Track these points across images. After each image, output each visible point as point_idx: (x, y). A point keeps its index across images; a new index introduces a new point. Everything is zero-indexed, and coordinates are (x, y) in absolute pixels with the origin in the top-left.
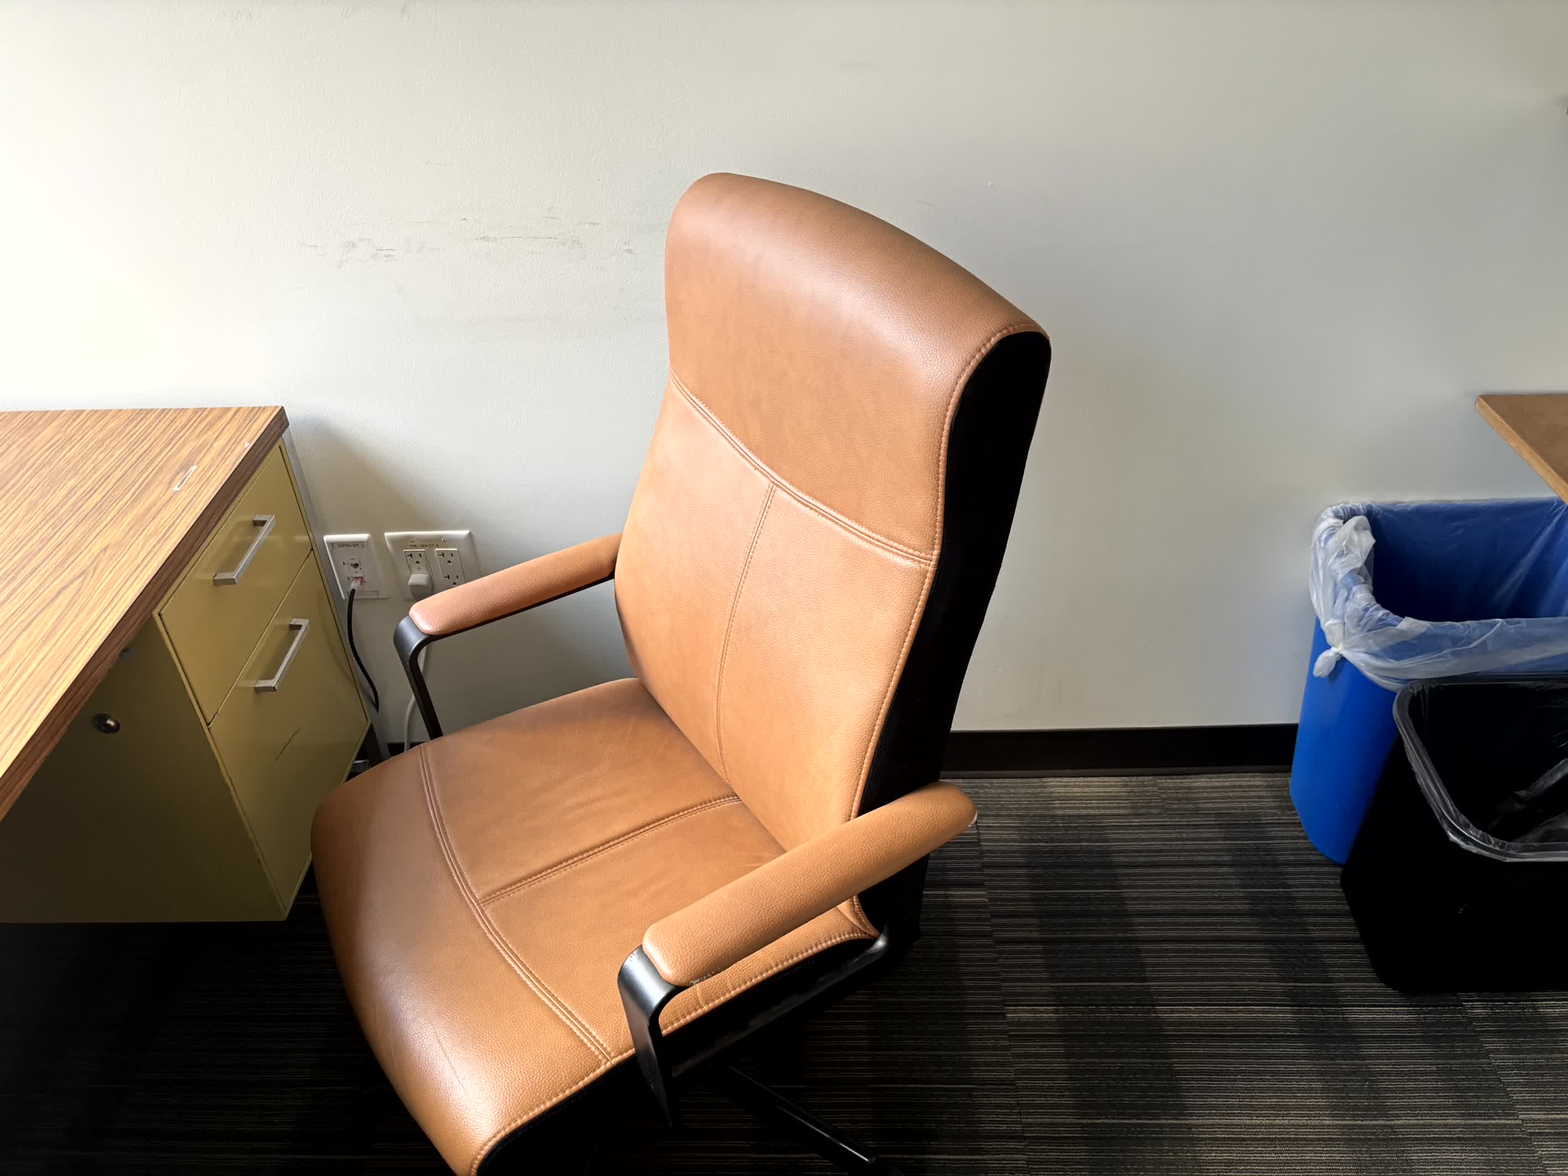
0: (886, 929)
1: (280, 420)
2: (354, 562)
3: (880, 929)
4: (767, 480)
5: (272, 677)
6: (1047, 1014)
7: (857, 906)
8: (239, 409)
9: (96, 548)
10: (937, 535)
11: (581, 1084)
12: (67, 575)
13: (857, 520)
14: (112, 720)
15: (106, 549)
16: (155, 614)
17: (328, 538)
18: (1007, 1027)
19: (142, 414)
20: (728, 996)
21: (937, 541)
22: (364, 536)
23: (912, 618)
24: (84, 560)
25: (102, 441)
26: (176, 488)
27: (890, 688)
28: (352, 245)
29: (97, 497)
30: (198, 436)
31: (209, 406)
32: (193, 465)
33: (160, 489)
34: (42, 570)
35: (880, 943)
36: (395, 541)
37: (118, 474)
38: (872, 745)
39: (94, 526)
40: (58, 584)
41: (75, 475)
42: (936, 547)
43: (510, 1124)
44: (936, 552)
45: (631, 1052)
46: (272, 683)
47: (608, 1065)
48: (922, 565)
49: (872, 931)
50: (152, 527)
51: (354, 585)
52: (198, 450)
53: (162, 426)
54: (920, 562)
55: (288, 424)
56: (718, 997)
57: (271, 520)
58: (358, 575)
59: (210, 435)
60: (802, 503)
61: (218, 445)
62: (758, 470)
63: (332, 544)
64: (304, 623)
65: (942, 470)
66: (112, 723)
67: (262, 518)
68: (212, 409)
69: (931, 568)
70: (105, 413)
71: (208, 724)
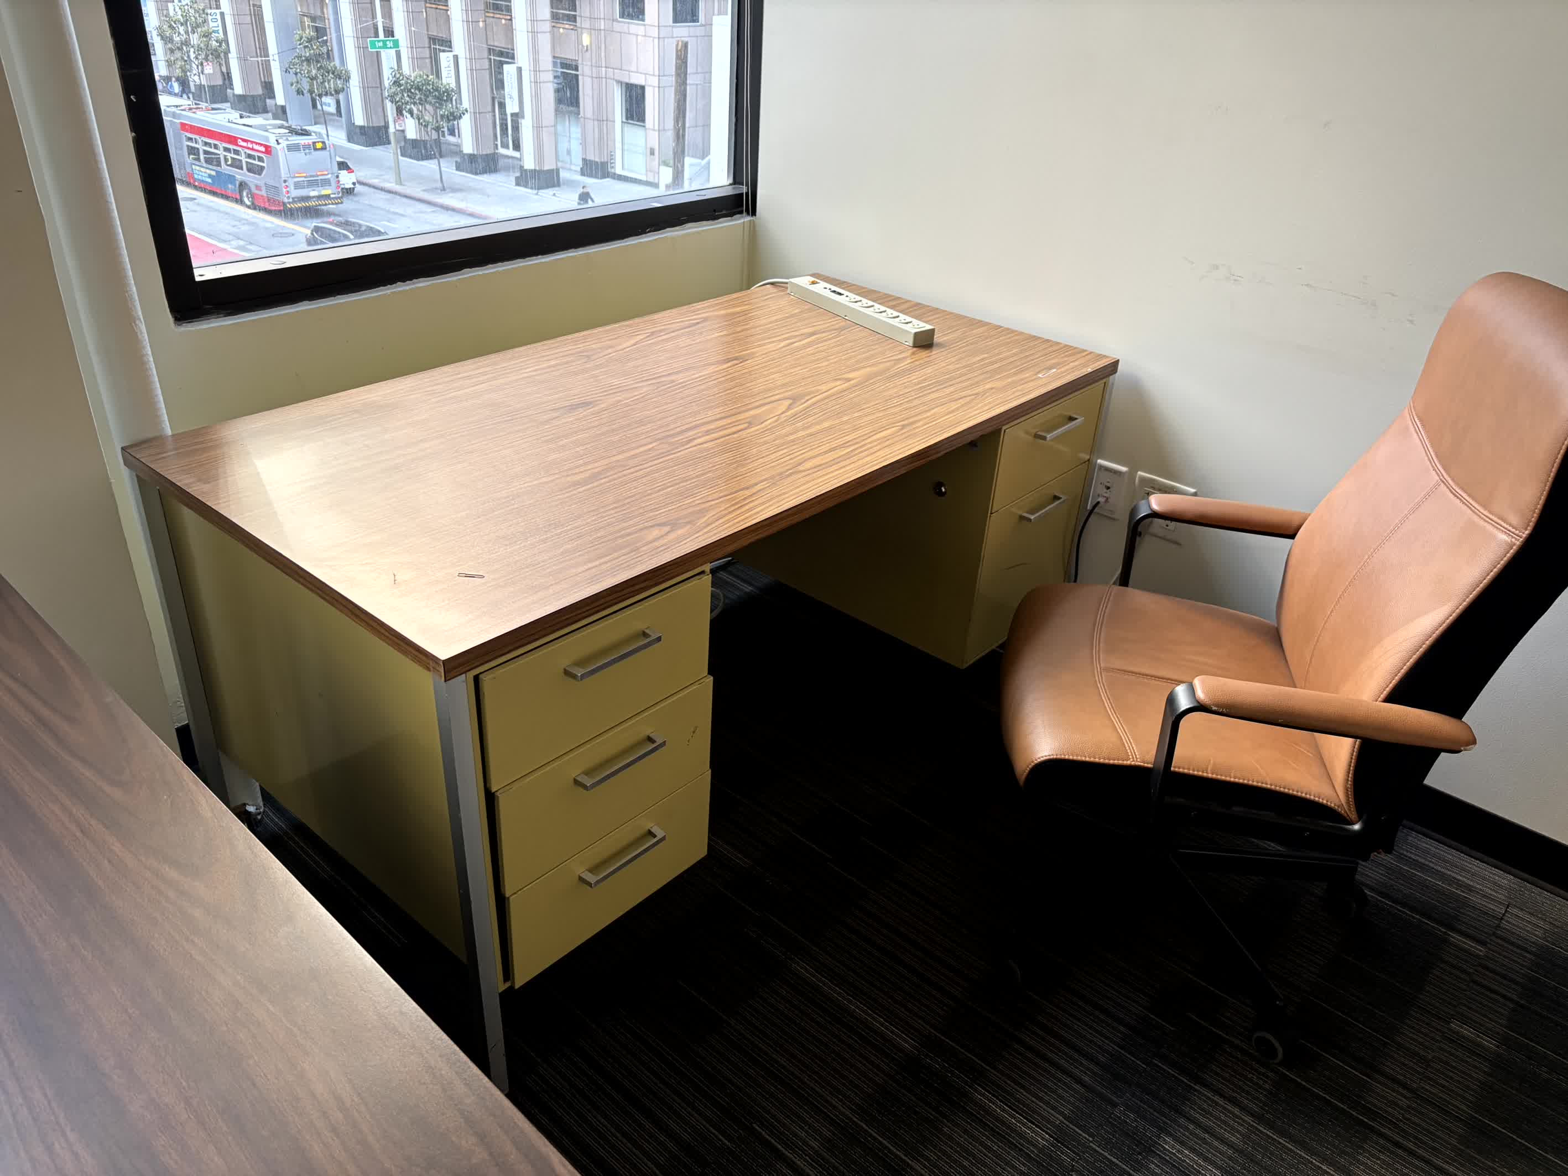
0: (1364, 817)
1: (1113, 367)
2: (1108, 485)
3: (1360, 818)
4: (1438, 478)
5: (1033, 514)
6: (1489, 1043)
7: (1349, 783)
8: (1091, 353)
9: (988, 386)
10: (1533, 519)
11: (1111, 762)
12: (969, 392)
13: (1485, 507)
14: (945, 489)
15: (992, 389)
16: (1004, 428)
17: (1099, 461)
18: (1446, 1030)
19: (1035, 338)
20: (1228, 779)
21: (1531, 524)
22: (1124, 469)
23: (1488, 575)
24: (980, 389)
25: (1008, 343)
26: (1040, 375)
27: (1448, 621)
28: (1216, 267)
29: (996, 366)
30: (1063, 357)
31: (1075, 346)
32: (1054, 368)
33: (1032, 373)
34: (957, 386)
35: (1357, 827)
36: (1143, 480)
37: (1012, 359)
38: (1415, 657)
39: (990, 377)
40: (963, 394)
41: (987, 353)
42: (1529, 528)
43: (1061, 755)
44: (1527, 532)
45: (1150, 766)
46: (1032, 517)
47: (1133, 763)
48: (1513, 540)
49: (1353, 816)
50: (1019, 388)
51: (1101, 500)
52: (1058, 364)
53: (1044, 346)
54: (1513, 537)
55: (1116, 372)
56: (1221, 775)
57: (1080, 420)
58: (1105, 495)
59: (1071, 359)
60: (1454, 494)
61: (1072, 365)
62: (1436, 471)
63: (1101, 467)
64: (1064, 498)
65: (1554, 470)
66: (943, 490)
67: (1075, 416)
68: (1076, 348)
69: (1518, 542)
70: (1013, 331)
71: (991, 513)
